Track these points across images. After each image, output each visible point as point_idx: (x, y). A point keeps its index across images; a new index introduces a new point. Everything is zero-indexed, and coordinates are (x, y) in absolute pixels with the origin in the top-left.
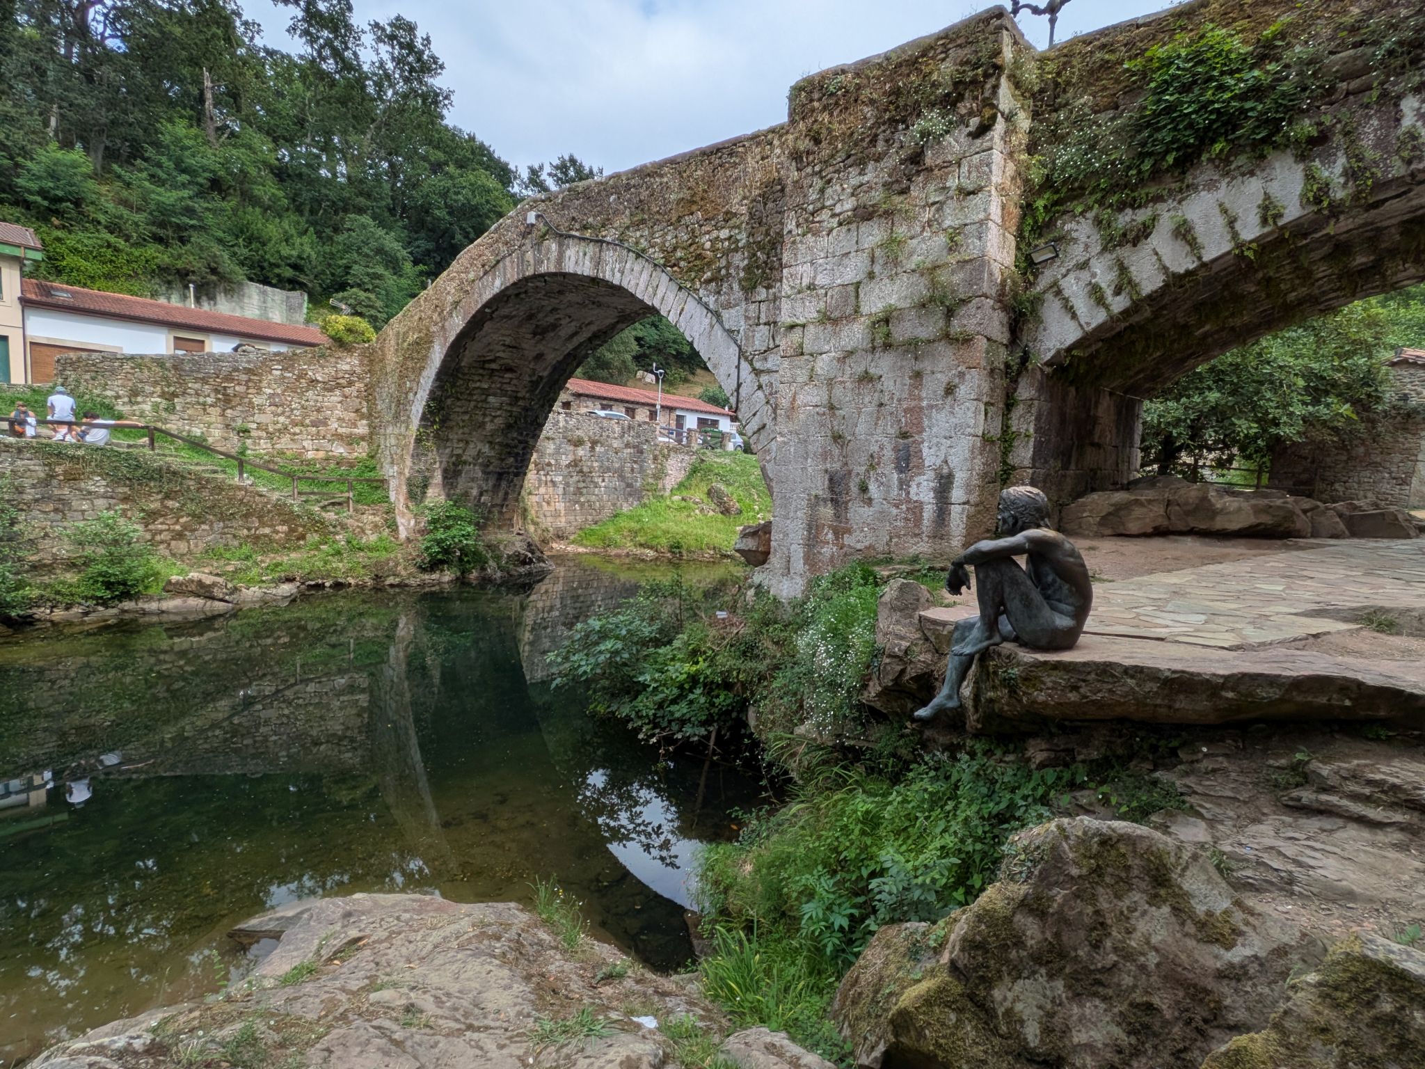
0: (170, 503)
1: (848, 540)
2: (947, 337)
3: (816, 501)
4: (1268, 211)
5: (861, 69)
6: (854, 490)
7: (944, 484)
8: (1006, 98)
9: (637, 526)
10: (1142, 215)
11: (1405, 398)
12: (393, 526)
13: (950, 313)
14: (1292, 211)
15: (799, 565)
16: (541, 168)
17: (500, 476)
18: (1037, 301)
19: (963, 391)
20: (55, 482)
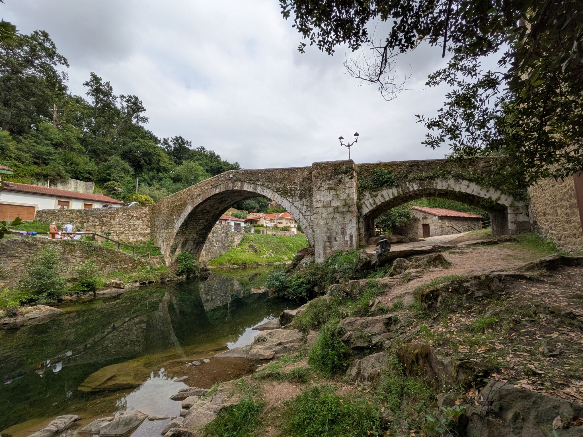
0: (99, 258)
1: (333, 249)
2: (349, 211)
3: (325, 242)
4: (393, 194)
5: (327, 163)
6: (333, 239)
7: (351, 237)
8: (354, 174)
9: (230, 258)
10: (376, 193)
11: (414, 216)
12: (164, 262)
13: (349, 207)
14: (396, 195)
15: (322, 255)
16: (168, 139)
17: (198, 244)
18: (361, 205)
19: (353, 220)
20: (66, 253)
